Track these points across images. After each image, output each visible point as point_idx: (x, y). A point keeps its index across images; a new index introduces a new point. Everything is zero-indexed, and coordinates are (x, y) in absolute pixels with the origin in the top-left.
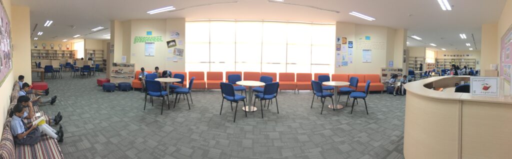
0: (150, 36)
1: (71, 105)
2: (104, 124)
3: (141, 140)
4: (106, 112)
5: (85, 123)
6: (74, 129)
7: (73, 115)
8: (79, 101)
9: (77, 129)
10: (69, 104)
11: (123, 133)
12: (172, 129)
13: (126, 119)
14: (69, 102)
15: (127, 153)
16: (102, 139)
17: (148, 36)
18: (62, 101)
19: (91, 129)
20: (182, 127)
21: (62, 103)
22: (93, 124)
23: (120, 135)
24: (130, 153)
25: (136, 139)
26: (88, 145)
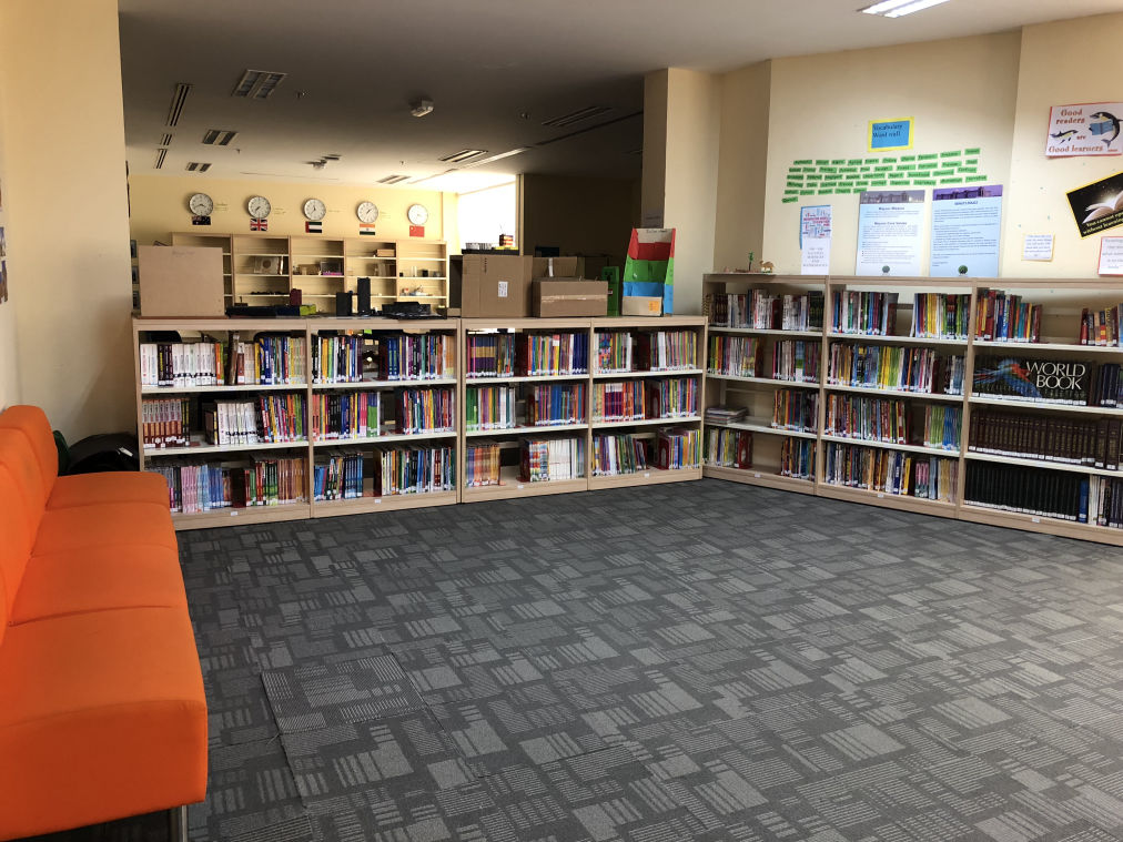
0: (896, 152)
1: (373, 569)
2: (524, 670)
3: (685, 765)
4: (558, 610)
5: (420, 663)
6: (349, 692)
7: (366, 624)
8: (425, 547)
9: (365, 694)
10: (361, 568)
11: (604, 723)
12: (891, 746)
13: (647, 656)
14: (363, 556)
15: (581, 815)
16: (481, 738)
17: (882, 153)
18: (322, 551)
19: (443, 691)
20: (961, 753)
21: (321, 563)
22: (458, 671)
23: (577, 729)
24: (596, 820)
25: (658, 758)
26: (397, 765)
